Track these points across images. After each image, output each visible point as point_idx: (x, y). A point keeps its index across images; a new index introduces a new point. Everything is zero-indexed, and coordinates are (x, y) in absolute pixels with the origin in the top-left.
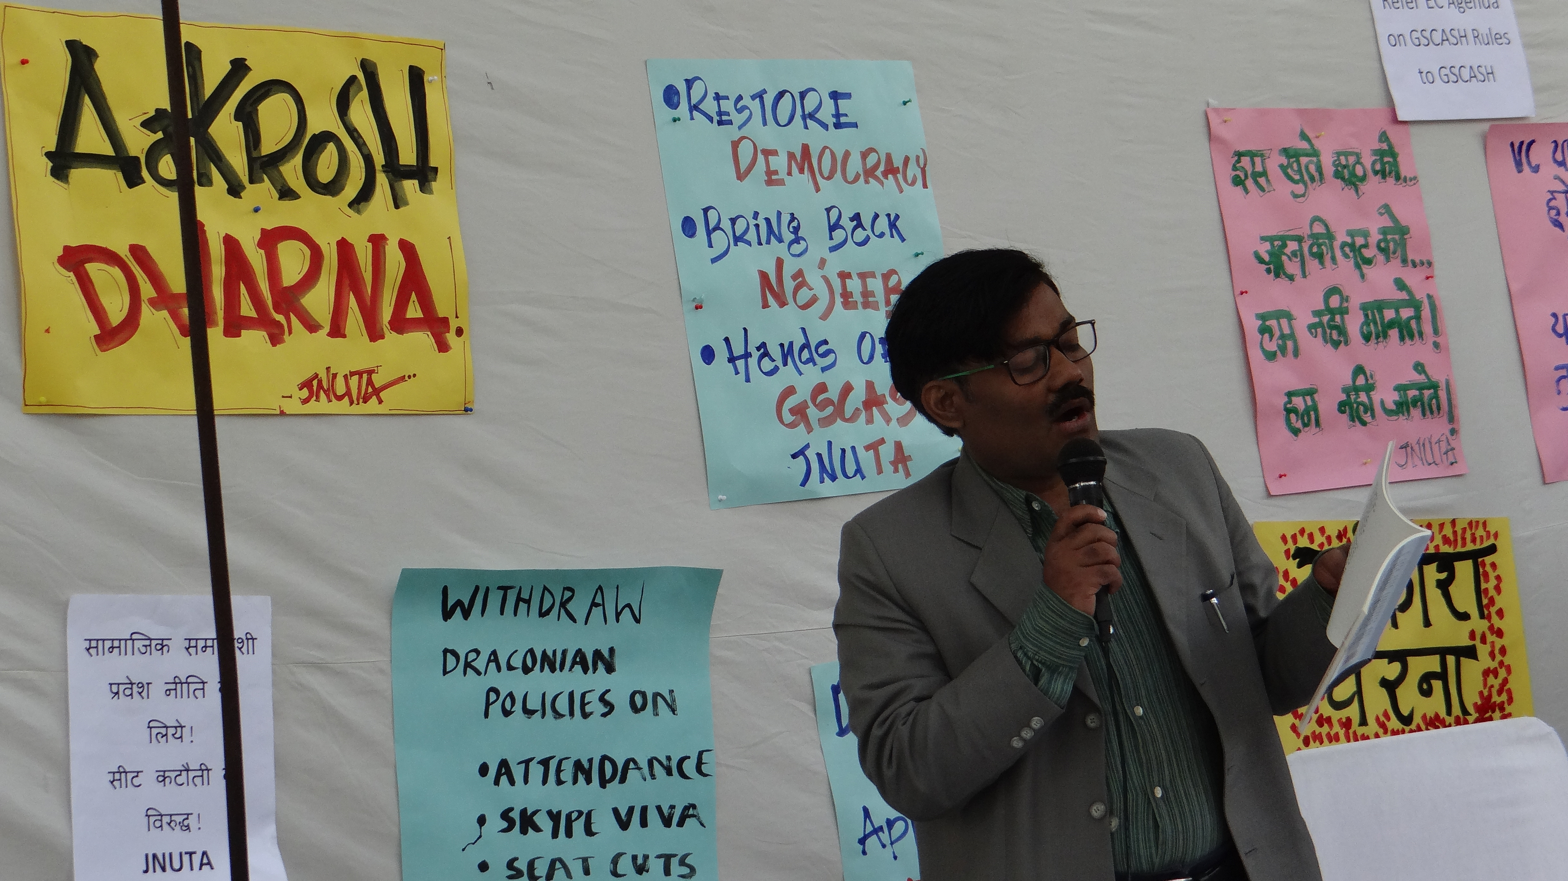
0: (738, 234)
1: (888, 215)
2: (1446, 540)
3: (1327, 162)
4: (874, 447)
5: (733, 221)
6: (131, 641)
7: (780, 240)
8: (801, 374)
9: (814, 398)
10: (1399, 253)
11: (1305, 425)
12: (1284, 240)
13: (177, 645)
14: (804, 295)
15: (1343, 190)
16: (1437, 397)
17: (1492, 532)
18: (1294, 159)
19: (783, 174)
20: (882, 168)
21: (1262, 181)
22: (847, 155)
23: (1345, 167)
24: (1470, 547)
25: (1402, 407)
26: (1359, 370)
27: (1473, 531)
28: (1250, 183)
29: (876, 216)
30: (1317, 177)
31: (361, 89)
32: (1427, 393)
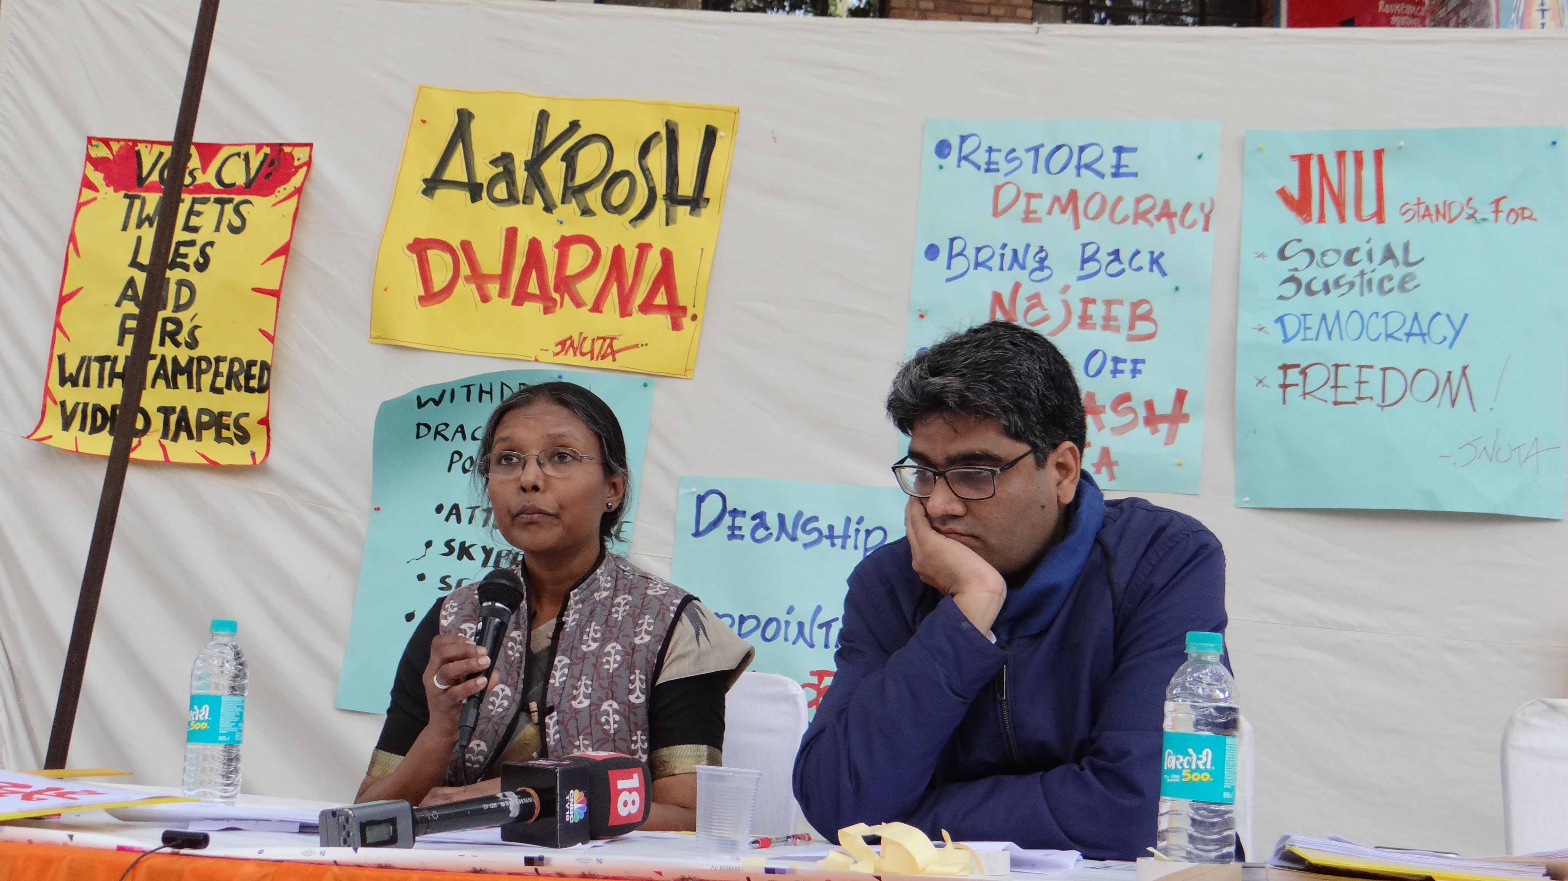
0: (980, 260)
1: (1152, 253)
5: (978, 250)
7: (1023, 267)
14: (1036, 314)
19: (1042, 213)
20: (1156, 211)
22: (1119, 200)
29: (1137, 253)
31: (661, 141)
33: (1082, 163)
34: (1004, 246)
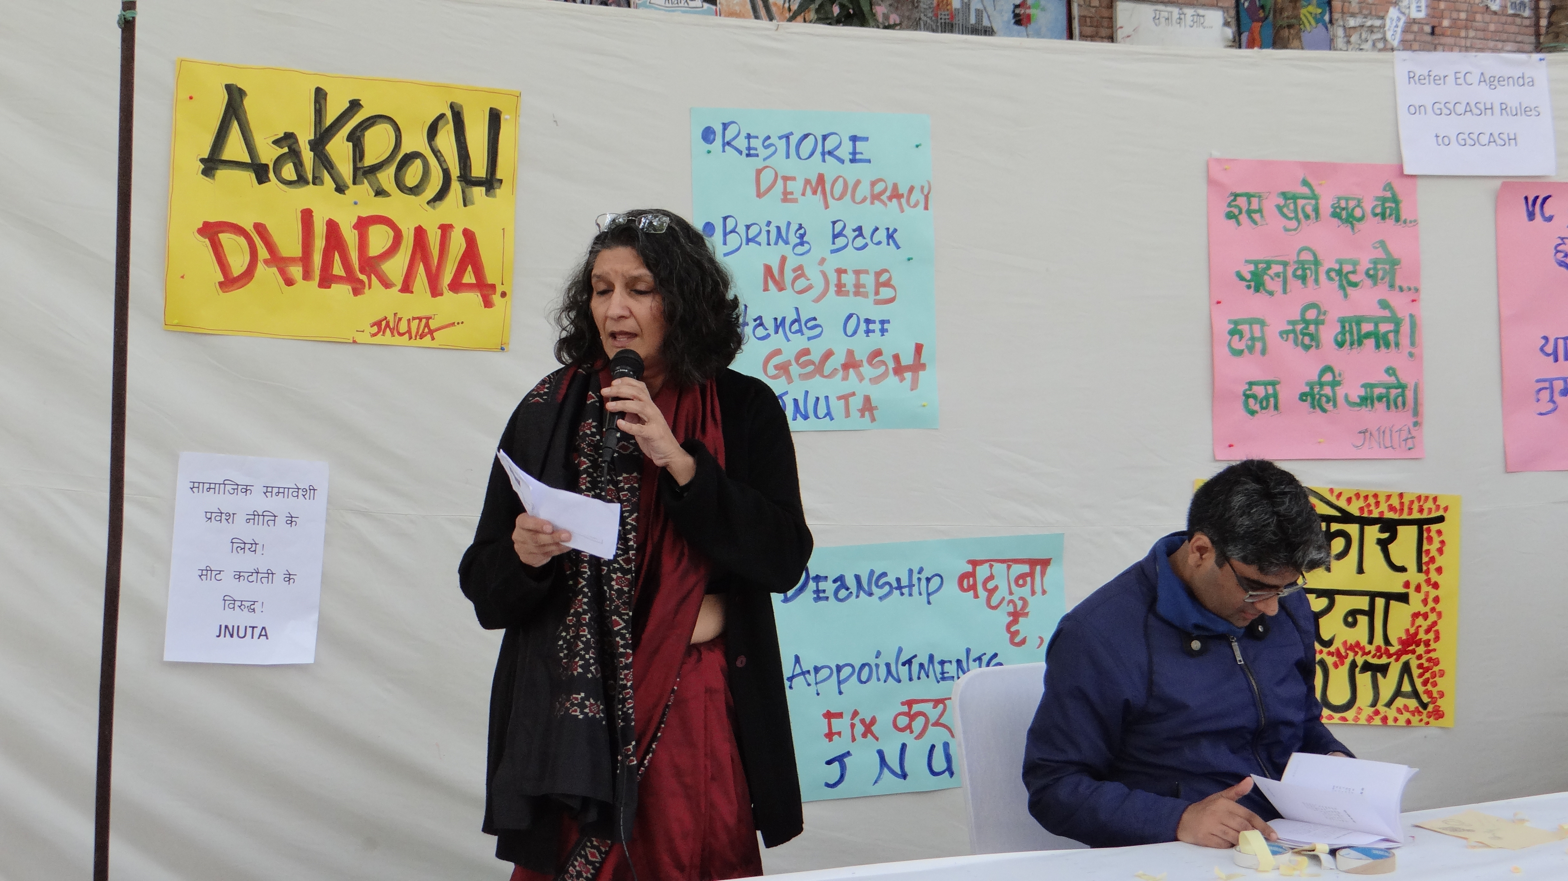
0: (750, 237)
1: (888, 229)
2: (1391, 508)
3: (1326, 205)
4: (845, 398)
5: (748, 227)
6: (223, 485)
7: (787, 243)
8: (788, 340)
9: (797, 358)
10: (1387, 279)
11: (1262, 408)
12: (1269, 264)
13: (258, 490)
14: (801, 284)
15: (1339, 226)
16: (1403, 395)
17: (1443, 506)
18: (1292, 201)
19: (797, 194)
20: (888, 193)
21: (1256, 216)
22: (858, 183)
23: (1344, 209)
24: (1416, 515)
25: (1366, 401)
26: (1328, 369)
27: (1421, 503)
28: (1243, 218)
29: (877, 229)
30: (1313, 215)
31: (448, 123)
32: (1394, 392)
33: (826, 150)
34: (769, 223)
